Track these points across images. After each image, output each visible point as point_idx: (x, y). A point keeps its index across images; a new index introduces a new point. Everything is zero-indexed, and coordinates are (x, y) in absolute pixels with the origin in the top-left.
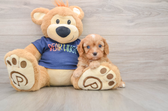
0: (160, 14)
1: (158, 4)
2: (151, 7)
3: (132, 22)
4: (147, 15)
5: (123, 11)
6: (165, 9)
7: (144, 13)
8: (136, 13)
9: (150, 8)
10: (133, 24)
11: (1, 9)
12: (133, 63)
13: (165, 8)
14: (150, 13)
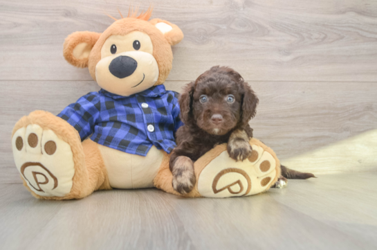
0: (342, 38)
1: (340, 16)
2: (326, 23)
3: (288, 54)
4: (316, 39)
5: (269, 31)
6: (352, 27)
7: (312, 35)
8: (296, 35)
9: (324, 25)
10: (289, 58)
11: (15, 23)
12: (290, 138)
13: (353, 25)
14: (323, 36)
